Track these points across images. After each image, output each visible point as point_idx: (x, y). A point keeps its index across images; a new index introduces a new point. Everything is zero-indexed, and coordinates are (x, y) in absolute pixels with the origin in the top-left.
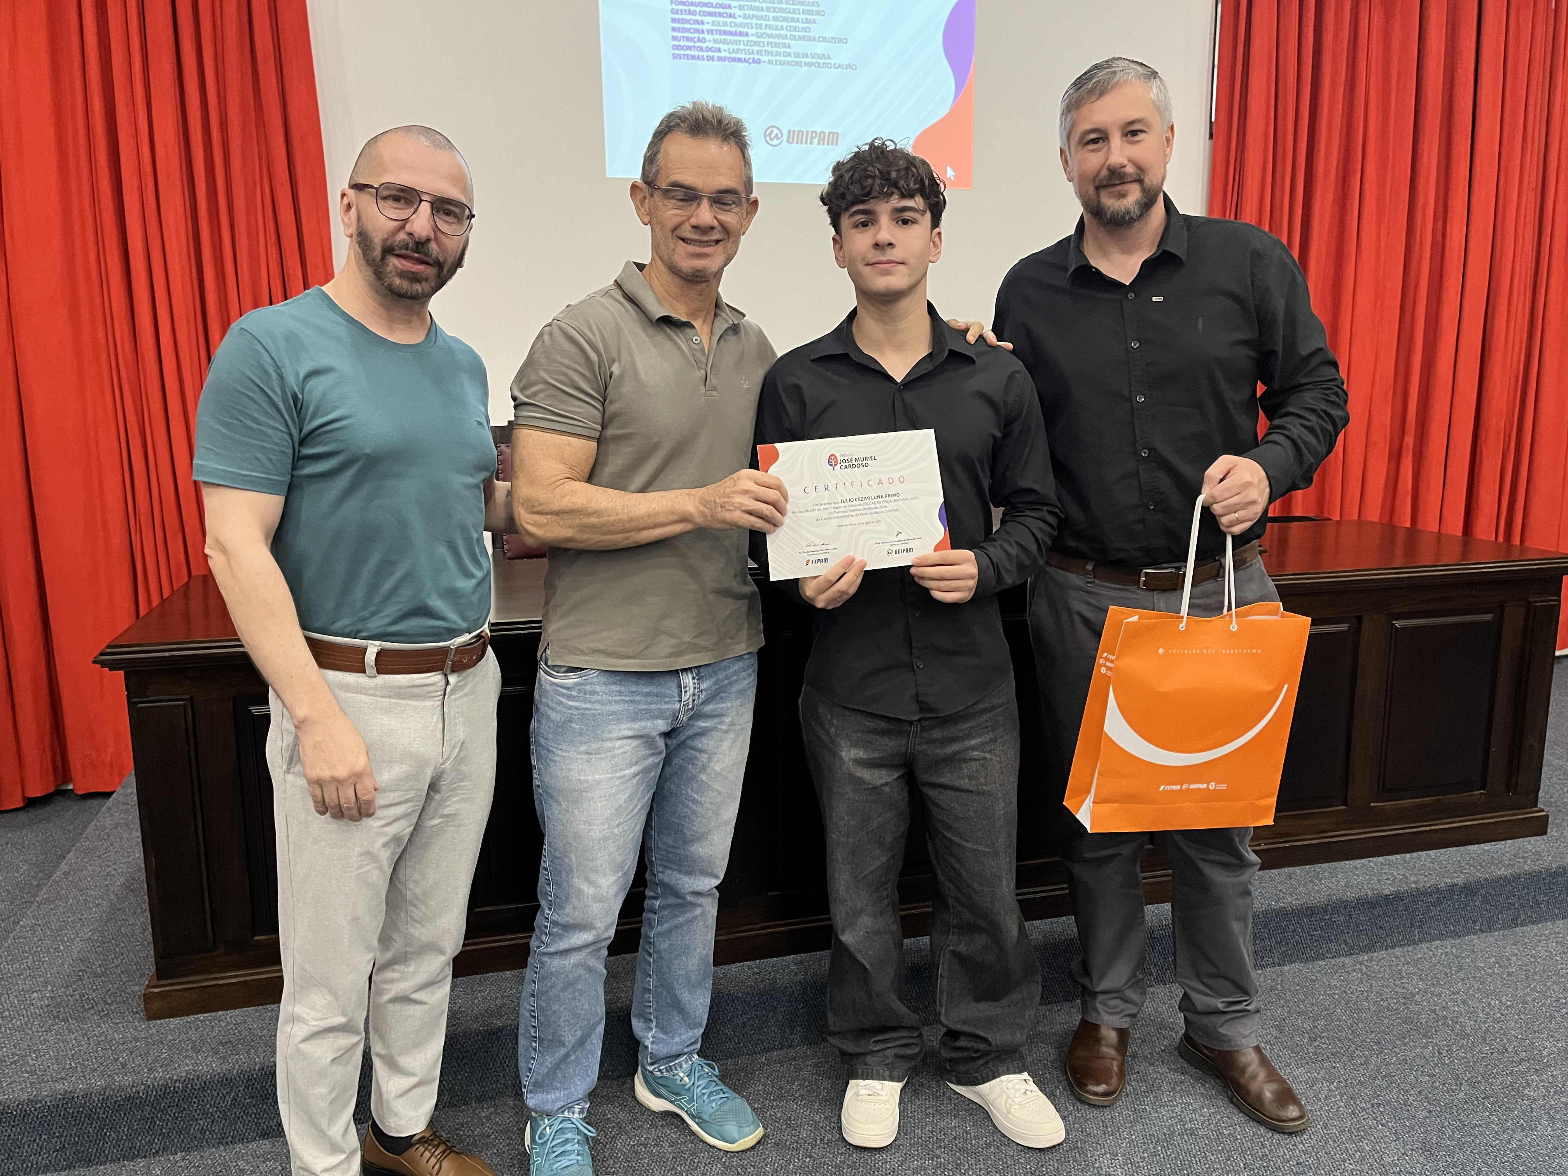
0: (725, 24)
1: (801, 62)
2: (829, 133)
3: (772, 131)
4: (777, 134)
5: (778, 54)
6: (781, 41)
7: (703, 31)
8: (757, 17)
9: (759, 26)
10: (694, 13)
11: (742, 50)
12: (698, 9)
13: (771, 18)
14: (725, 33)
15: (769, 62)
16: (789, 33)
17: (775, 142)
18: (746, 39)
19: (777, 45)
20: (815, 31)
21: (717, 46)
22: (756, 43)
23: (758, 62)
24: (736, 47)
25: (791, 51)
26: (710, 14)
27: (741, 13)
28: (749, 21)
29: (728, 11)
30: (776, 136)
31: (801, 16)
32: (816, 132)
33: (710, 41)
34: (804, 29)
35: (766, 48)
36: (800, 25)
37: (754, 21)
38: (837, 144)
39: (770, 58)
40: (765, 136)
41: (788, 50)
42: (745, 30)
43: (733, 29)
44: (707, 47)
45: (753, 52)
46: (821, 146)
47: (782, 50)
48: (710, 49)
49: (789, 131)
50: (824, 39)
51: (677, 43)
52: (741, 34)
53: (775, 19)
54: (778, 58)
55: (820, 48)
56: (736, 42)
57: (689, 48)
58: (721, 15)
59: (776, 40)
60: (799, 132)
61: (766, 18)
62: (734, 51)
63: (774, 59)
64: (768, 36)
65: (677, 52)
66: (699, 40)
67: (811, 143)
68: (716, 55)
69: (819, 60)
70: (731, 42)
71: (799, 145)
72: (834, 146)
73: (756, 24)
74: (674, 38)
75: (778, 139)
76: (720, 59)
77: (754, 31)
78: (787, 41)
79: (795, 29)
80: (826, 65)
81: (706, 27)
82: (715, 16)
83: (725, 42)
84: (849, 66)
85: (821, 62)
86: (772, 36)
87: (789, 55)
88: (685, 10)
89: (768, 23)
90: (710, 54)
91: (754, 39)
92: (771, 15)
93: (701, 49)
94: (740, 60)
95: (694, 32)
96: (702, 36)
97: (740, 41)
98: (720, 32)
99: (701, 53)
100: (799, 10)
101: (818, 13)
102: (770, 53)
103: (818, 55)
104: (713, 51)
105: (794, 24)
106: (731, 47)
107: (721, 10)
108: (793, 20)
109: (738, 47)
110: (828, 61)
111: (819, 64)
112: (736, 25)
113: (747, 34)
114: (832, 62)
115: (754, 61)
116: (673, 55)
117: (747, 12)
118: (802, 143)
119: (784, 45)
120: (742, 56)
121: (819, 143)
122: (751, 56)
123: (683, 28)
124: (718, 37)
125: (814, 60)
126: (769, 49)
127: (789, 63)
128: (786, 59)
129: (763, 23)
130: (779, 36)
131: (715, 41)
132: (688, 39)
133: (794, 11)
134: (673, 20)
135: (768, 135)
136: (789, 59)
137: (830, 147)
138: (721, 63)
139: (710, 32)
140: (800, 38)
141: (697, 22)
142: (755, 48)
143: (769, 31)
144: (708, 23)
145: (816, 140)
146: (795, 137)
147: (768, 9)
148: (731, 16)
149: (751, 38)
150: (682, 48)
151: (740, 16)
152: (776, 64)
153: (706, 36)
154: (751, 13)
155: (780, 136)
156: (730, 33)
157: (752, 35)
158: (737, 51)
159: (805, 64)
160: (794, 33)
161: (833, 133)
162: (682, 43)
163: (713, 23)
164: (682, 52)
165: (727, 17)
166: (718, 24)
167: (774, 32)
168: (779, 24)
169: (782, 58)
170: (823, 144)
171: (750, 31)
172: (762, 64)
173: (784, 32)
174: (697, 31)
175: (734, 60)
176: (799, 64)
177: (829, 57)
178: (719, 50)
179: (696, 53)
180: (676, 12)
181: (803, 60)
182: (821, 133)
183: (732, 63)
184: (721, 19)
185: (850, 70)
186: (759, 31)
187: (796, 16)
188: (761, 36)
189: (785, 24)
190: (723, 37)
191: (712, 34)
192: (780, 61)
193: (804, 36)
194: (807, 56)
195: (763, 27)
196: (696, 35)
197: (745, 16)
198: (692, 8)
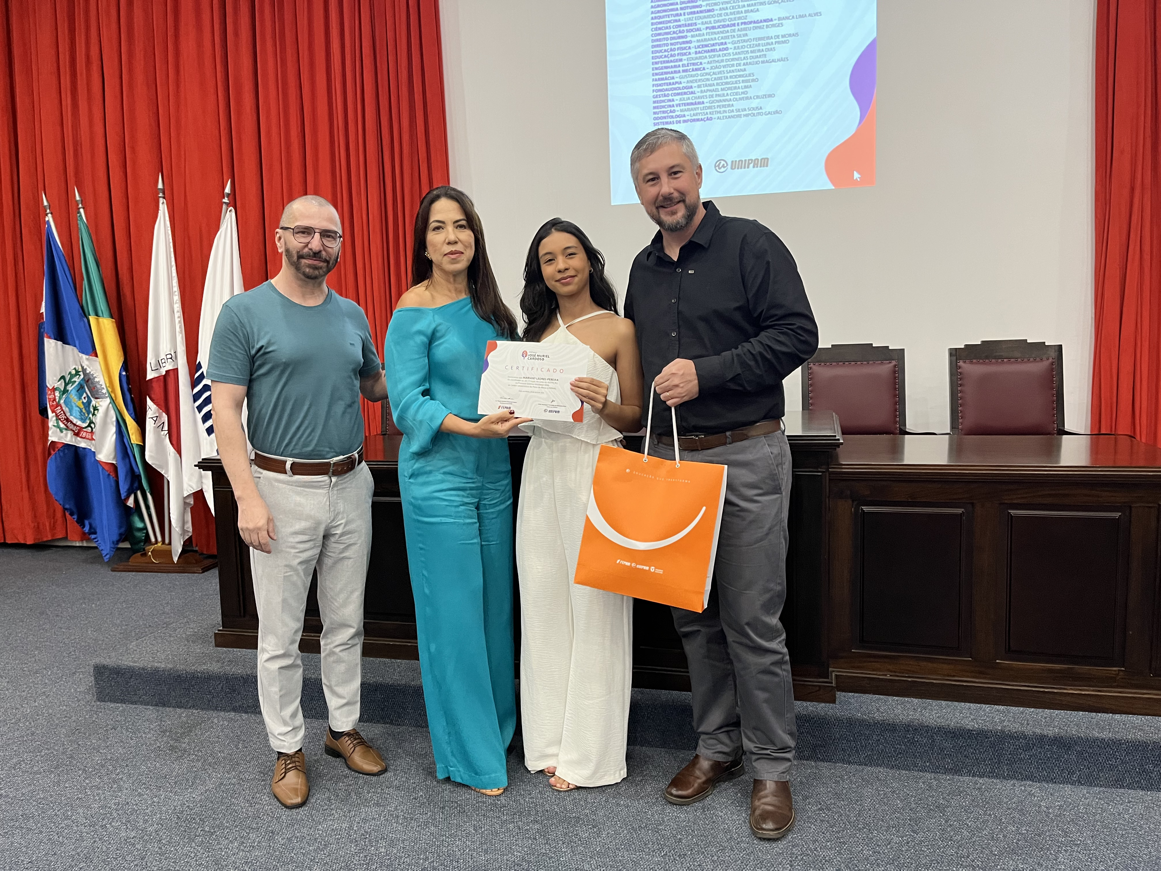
0: (689, 99)
1: (741, 115)
2: (761, 159)
3: (720, 163)
4: (724, 164)
5: (725, 112)
6: (727, 103)
7: (673, 106)
8: (710, 91)
9: (712, 96)
10: (668, 95)
11: (699, 114)
12: (670, 92)
13: (720, 90)
14: (688, 104)
15: (718, 118)
16: (732, 98)
17: (723, 170)
18: (702, 106)
19: (724, 106)
20: (751, 92)
21: (682, 113)
22: (710, 108)
23: (710, 119)
24: (695, 112)
25: (734, 108)
26: (678, 94)
27: (699, 90)
28: (705, 94)
29: (690, 90)
30: (723, 166)
31: (740, 85)
32: (752, 160)
33: (678, 111)
34: (743, 93)
35: (716, 110)
36: (740, 91)
37: (708, 94)
38: (767, 166)
39: (719, 115)
40: (715, 167)
41: (731, 109)
42: (701, 100)
43: (694, 101)
44: (676, 115)
45: (707, 113)
46: (756, 169)
47: (727, 109)
48: (678, 116)
49: (732, 162)
50: (758, 97)
51: (656, 116)
52: (699, 103)
53: (722, 90)
54: (725, 114)
55: (755, 103)
56: (695, 109)
57: (665, 118)
58: (685, 93)
59: (724, 103)
60: (739, 161)
61: (716, 90)
62: (694, 115)
63: (722, 115)
64: (718, 101)
65: (657, 121)
66: (671, 112)
67: (748, 167)
68: (682, 119)
69: (753, 112)
70: (692, 109)
71: (740, 170)
72: (765, 168)
73: (709, 95)
74: (655, 113)
75: (724, 167)
76: (685, 121)
77: (708, 100)
78: (731, 103)
79: (737, 94)
80: (759, 114)
81: (674, 103)
82: (682, 95)
83: (688, 110)
84: (776, 112)
85: (757, 111)
86: (720, 101)
87: (733, 111)
88: (662, 95)
89: (718, 93)
90: (678, 119)
91: (708, 105)
92: (719, 87)
93: (672, 117)
94: (698, 120)
95: (668, 107)
96: (672, 109)
97: (698, 108)
98: (685, 104)
99: (672, 120)
100: (739, 81)
101: (753, 80)
102: (720, 112)
103: (754, 109)
104: (680, 117)
105: (736, 91)
106: (692, 112)
107: (686, 90)
108: (735, 88)
109: (697, 111)
110: (760, 111)
111: (754, 114)
112: (696, 98)
113: (703, 103)
114: (763, 111)
115: (708, 119)
116: (654, 123)
117: (703, 89)
118: (741, 168)
119: (729, 106)
120: (700, 117)
121: (754, 167)
122: (706, 116)
123: (660, 106)
124: (684, 107)
125: (750, 112)
126: (718, 110)
127: (733, 117)
128: (730, 114)
129: (714, 93)
130: (725, 101)
131: (681, 111)
132: (664, 112)
133: (736, 82)
134: (654, 102)
135: (717, 166)
136: (732, 114)
137: (762, 168)
138: (685, 124)
139: (679, 105)
140: (740, 99)
141: (670, 101)
142: (708, 111)
143: (718, 98)
144: (677, 100)
145: (751, 165)
146: (737, 165)
147: (718, 84)
148: (692, 93)
149: (706, 105)
150: (660, 118)
151: (698, 92)
152: (723, 119)
153: (676, 108)
154: (706, 88)
155: (725, 165)
156: (692, 104)
157: (707, 103)
158: (697, 114)
159: (744, 115)
160: (736, 97)
161: (764, 159)
162: (660, 115)
163: (681, 99)
164: (660, 121)
165: (690, 94)
166: (684, 99)
167: (722, 98)
168: (725, 92)
169: (728, 114)
170: (757, 167)
171: (705, 100)
172: (713, 120)
173: (728, 98)
174: (670, 106)
175: (694, 120)
176: (739, 116)
177: (761, 108)
178: (684, 116)
179: (669, 120)
180: (657, 97)
181: (742, 113)
182: (755, 160)
183: (693, 123)
184: (685, 96)
185: (777, 115)
186: (712, 99)
187: (737, 85)
188: (713, 102)
189: (729, 92)
190: (687, 107)
191: (680, 106)
192: (726, 117)
193: (743, 97)
194: (745, 110)
195: (714, 96)
196: (669, 109)
197: (702, 92)
198: (666, 93)
